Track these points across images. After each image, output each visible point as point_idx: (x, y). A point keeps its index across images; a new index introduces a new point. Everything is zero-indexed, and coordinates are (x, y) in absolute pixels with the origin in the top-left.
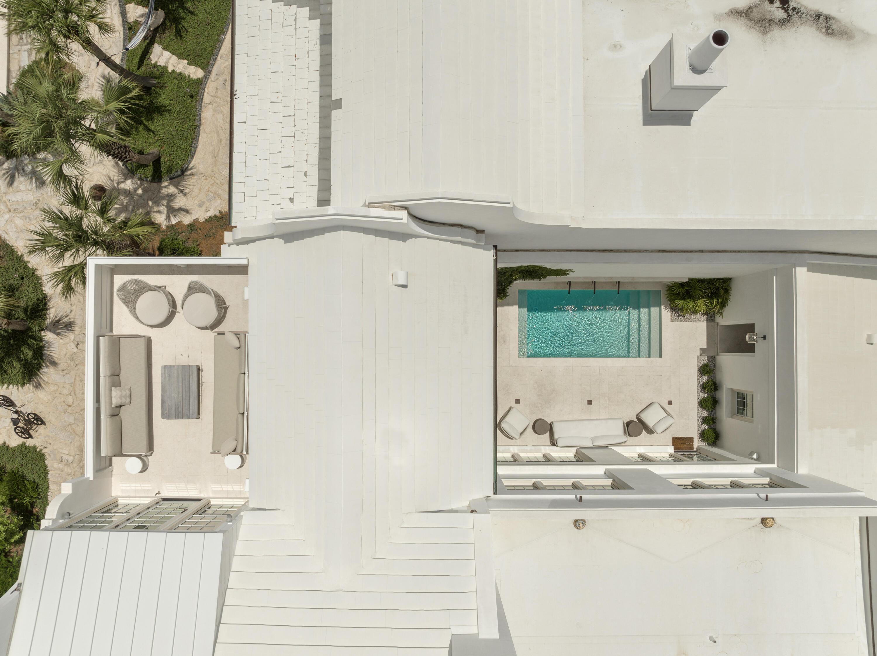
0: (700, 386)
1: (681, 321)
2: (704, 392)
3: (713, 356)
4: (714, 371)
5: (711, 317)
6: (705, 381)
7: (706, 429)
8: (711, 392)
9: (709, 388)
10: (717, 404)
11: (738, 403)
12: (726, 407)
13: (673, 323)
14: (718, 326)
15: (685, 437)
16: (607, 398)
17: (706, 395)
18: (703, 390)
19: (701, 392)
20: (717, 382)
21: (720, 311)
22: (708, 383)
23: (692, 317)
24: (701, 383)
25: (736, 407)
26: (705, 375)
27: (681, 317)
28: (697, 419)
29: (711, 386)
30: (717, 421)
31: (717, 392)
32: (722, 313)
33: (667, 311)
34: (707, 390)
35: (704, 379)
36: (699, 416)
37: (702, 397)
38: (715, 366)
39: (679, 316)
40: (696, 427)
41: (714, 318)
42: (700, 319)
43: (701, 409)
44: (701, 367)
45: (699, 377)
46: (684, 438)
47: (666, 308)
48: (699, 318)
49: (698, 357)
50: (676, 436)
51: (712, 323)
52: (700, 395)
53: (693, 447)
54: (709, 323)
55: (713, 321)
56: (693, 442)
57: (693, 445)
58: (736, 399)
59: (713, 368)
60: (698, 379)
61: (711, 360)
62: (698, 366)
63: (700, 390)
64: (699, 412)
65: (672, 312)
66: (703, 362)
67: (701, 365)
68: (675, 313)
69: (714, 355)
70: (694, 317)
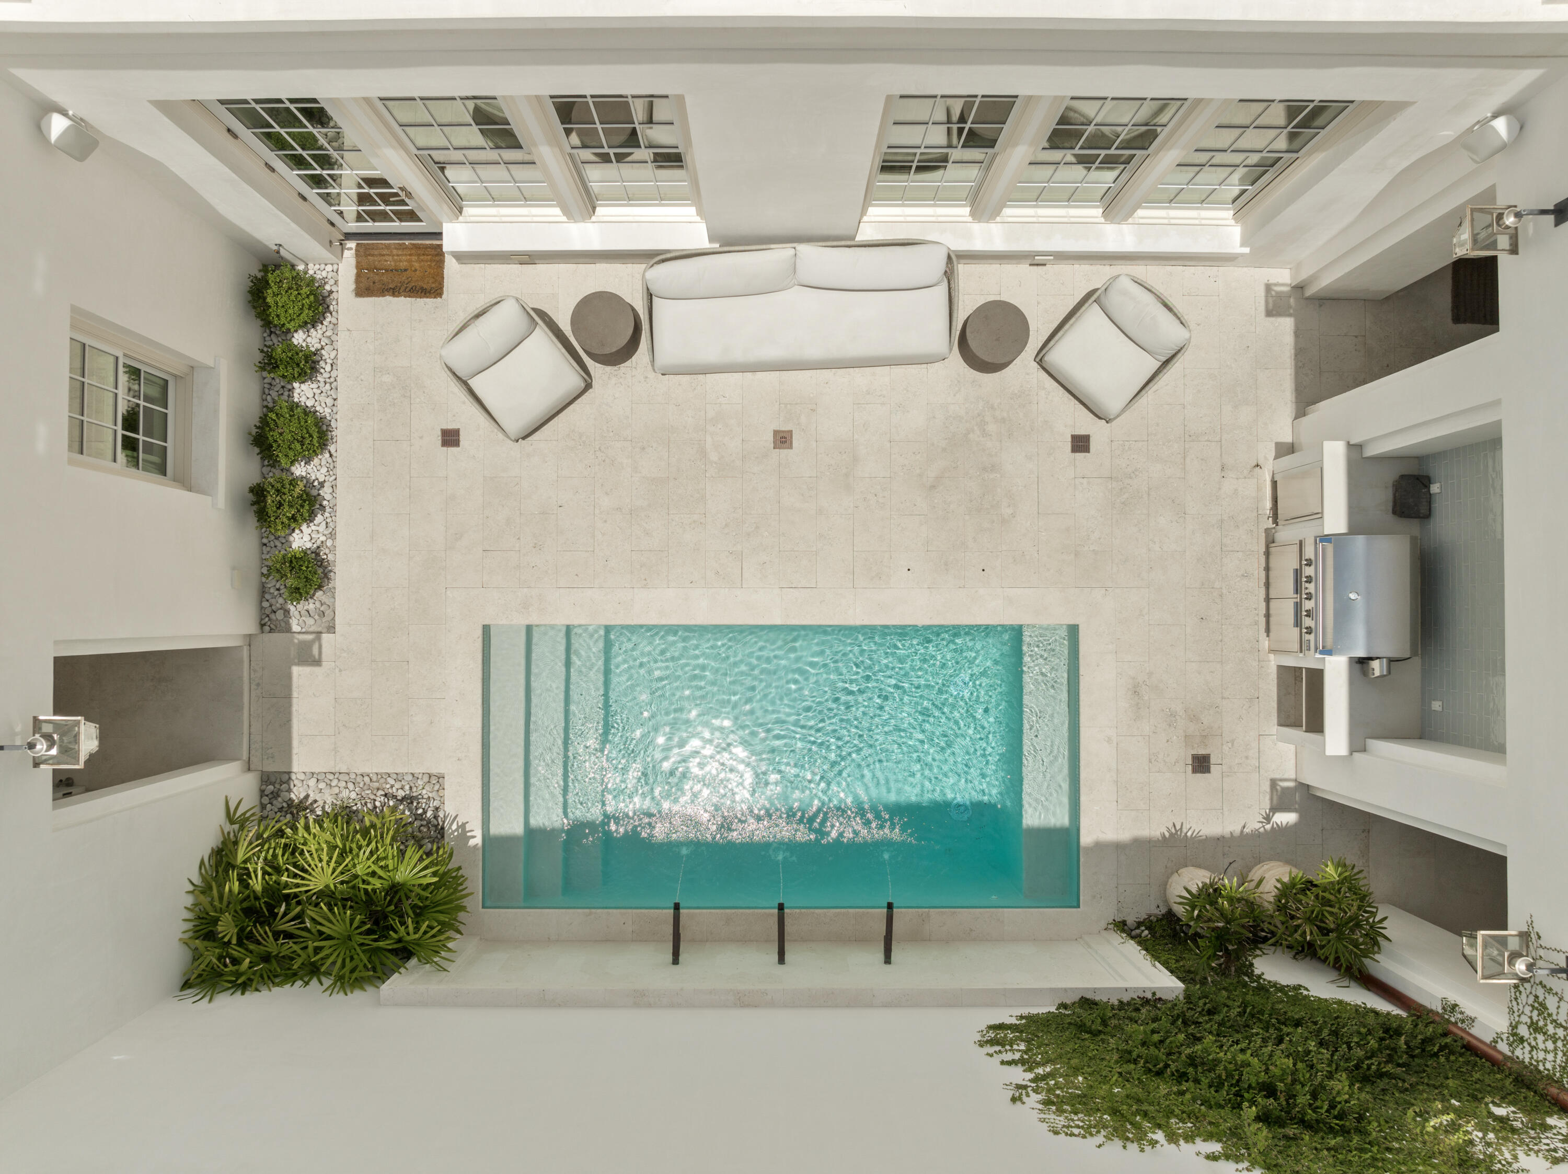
0: (323, 508)
1: (398, 777)
2: (309, 484)
3: (271, 631)
4: (265, 571)
5: (275, 795)
6: (304, 527)
7: (304, 325)
8: (281, 481)
9: (288, 498)
10: (254, 431)
11: (160, 427)
12: (216, 412)
13: (434, 771)
14: (245, 756)
15: (389, 298)
16: (714, 457)
17: (299, 470)
18: (314, 492)
19: (322, 484)
20: (252, 521)
21: (236, 827)
22: (293, 518)
23: (353, 795)
24: (319, 518)
25: (170, 412)
26: (305, 552)
27: (401, 794)
28: (340, 374)
29: (280, 505)
30: (259, 357)
31: (255, 479)
32: (230, 818)
33: (461, 820)
34: (298, 490)
35: (306, 538)
36: (332, 383)
37: (316, 461)
38: (263, 591)
39: (409, 800)
40: (342, 339)
41: (262, 793)
42: (322, 785)
43: (323, 410)
44: (320, 587)
45: (329, 543)
46: (395, 292)
47: (464, 832)
48: (327, 792)
49: (331, 629)
50: (430, 302)
51: (271, 767)
52: (324, 470)
53: (358, 254)
54: (283, 769)
55: (266, 779)
56: (359, 276)
57: (359, 267)
58: (169, 445)
59: (271, 583)
60: (332, 535)
61: (280, 615)
62: (333, 591)
63: (326, 492)
64: (330, 401)
65: (436, 817)
66: (311, 607)
67: (319, 594)
68: (425, 812)
69: (267, 637)
70: (345, 794)
